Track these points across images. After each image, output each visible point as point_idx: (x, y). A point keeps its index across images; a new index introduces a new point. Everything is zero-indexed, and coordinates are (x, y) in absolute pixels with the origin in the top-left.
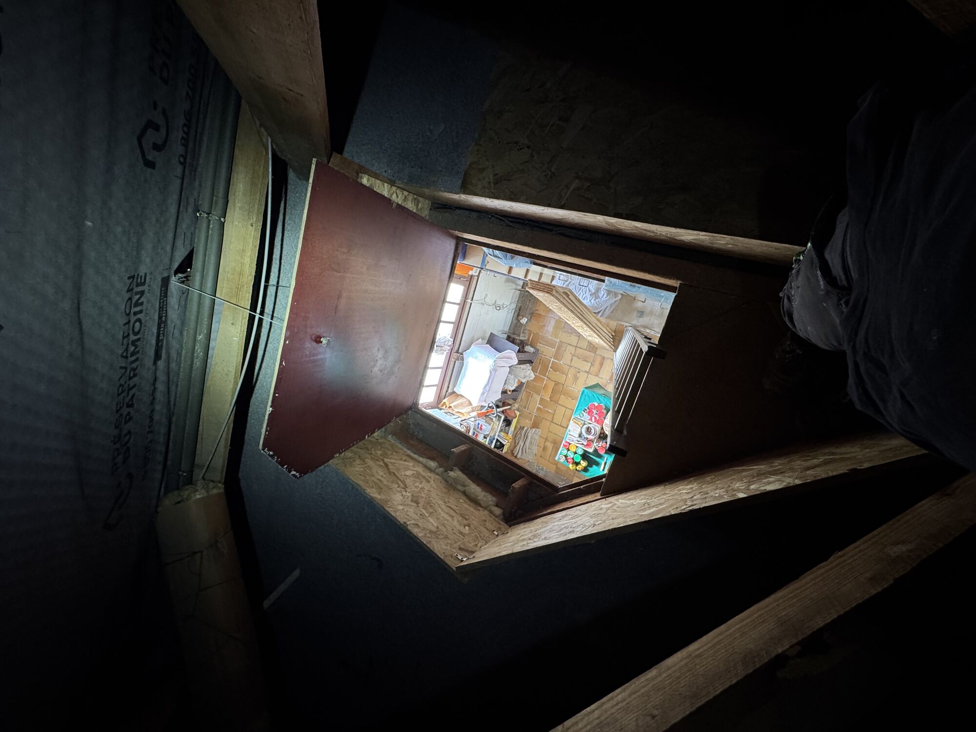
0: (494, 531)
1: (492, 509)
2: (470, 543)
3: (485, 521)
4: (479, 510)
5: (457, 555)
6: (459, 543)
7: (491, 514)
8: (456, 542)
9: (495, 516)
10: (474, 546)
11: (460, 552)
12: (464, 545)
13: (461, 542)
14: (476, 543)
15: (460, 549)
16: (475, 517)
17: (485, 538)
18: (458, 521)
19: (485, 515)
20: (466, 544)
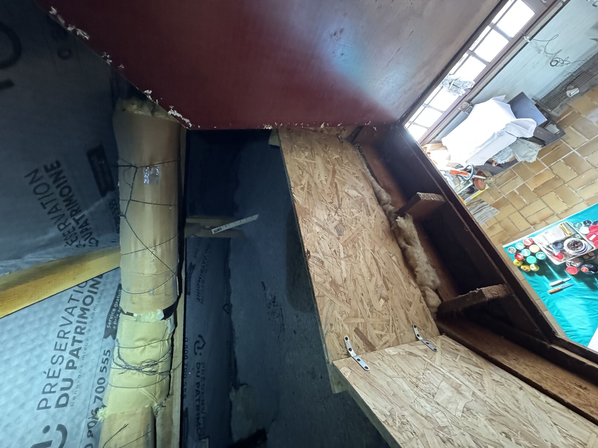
0: (415, 327)
1: (427, 292)
2: (375, 329)
3: (410, 304)
4: (410, 283)
5: (347, 339)
6: (359, 320)
7: (422, 298)
8: (356, 316)
9: (427, 304)
10: (377, 335)
11: (354, 334)
12: (365, 327)
13: (363, 320)
14: (383, 333)
15: (357, 330)
16: (400, 290)
17: (398, 331)
18: (376, 286)
19: (414, 295)
20: (369, 326)
